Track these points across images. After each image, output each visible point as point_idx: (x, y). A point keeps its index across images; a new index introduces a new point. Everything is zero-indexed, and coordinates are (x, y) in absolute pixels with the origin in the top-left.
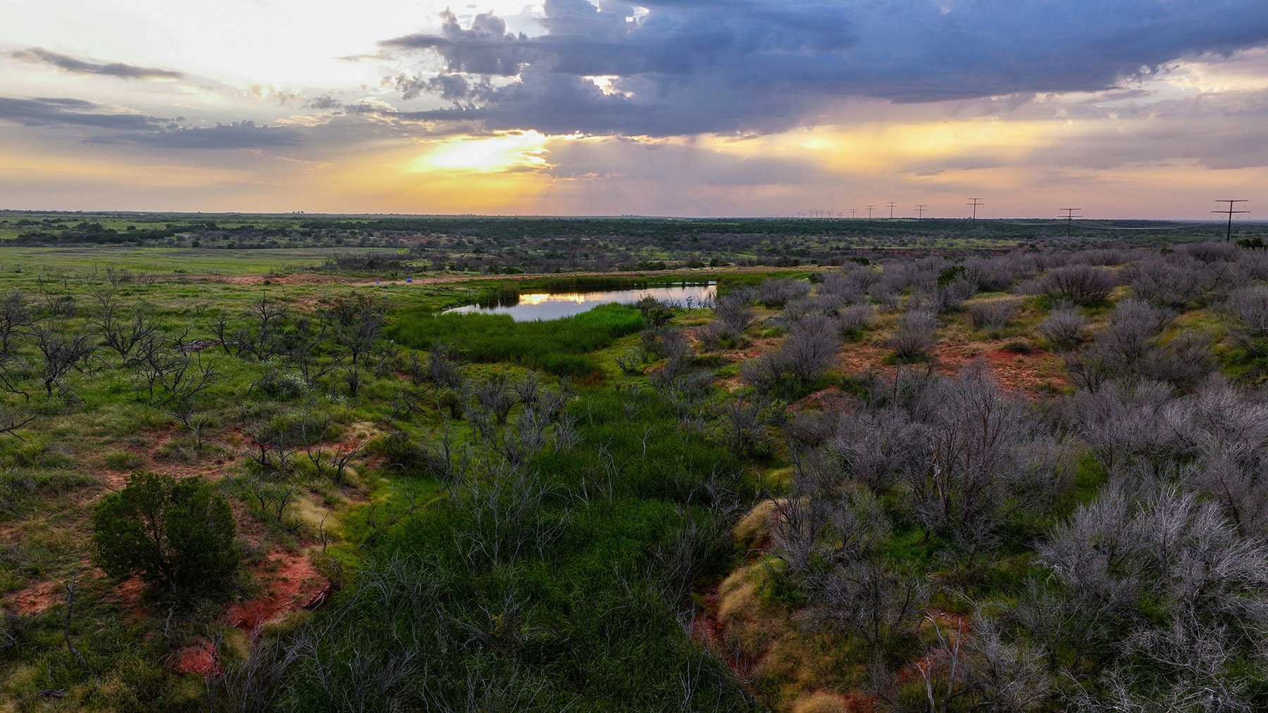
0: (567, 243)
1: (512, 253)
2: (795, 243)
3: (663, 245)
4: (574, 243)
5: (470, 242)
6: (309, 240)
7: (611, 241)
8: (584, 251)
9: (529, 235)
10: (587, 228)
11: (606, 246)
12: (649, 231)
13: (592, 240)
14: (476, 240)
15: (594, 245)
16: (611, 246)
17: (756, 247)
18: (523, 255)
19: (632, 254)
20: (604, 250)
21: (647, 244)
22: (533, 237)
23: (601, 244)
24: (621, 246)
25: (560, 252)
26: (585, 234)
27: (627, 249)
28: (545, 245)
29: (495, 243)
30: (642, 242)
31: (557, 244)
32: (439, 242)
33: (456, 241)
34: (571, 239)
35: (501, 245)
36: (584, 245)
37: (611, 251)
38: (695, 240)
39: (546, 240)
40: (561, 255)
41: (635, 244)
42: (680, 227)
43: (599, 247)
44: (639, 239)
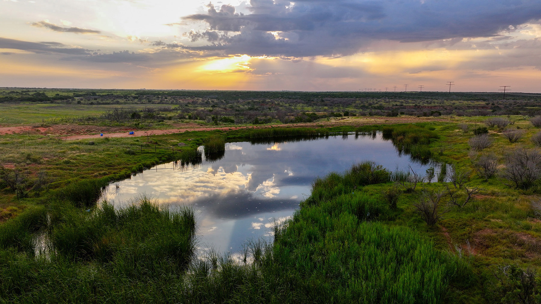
0: (259, 102)
1: (231, 107)
2: (374, 103)
3: (307, 103)
4: (263, 102)
5: (212, 102)
6: (136, 100)
7: (281, 101)
8: (268, 106)
9: (241, 98)
10: (268, 95)
11: (279, 104)
12: (298, 97)
13: (272, 101)
14: (215, 101)
15: (272, 103)
16: (281, 104)
17: (354, 105)
18: (238, 108)
19: (293, 108)
20: (278, 106)
21: (299, 103)
22: (243, 99)
23: (276, 103)
24: (286, 104)
25: (256, 107)
26: (267, 98)
27: (290, 106)
28: (249, 103)
29: (225, 102)
30: (296, 102)
31: (254, 103)
32: (197, 102)
33: (206, 101)
34: (261, 100)
35: (227, 103)
36: (267, 103)
37: (282, 106)
38: (323, 101)
39: (249, 101)
40: (257, 108)
41: (293, 103)
42: (313, 95)
43: (275, 104)
44: (295, 101)
